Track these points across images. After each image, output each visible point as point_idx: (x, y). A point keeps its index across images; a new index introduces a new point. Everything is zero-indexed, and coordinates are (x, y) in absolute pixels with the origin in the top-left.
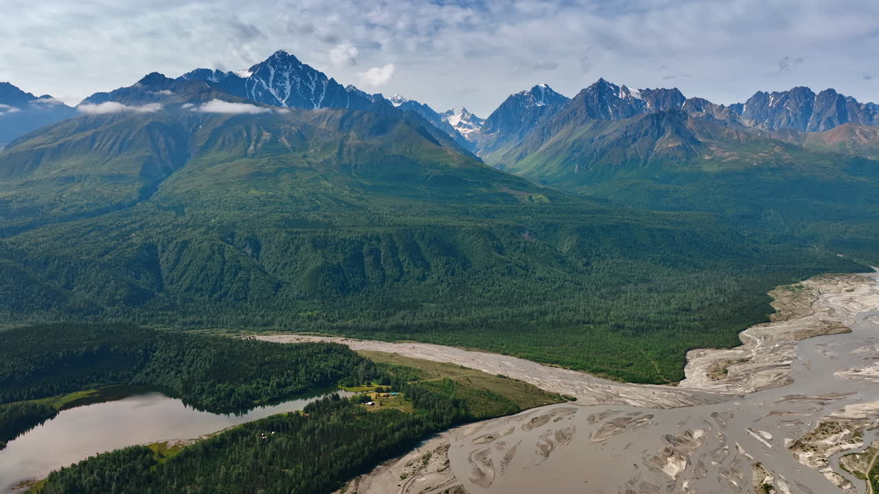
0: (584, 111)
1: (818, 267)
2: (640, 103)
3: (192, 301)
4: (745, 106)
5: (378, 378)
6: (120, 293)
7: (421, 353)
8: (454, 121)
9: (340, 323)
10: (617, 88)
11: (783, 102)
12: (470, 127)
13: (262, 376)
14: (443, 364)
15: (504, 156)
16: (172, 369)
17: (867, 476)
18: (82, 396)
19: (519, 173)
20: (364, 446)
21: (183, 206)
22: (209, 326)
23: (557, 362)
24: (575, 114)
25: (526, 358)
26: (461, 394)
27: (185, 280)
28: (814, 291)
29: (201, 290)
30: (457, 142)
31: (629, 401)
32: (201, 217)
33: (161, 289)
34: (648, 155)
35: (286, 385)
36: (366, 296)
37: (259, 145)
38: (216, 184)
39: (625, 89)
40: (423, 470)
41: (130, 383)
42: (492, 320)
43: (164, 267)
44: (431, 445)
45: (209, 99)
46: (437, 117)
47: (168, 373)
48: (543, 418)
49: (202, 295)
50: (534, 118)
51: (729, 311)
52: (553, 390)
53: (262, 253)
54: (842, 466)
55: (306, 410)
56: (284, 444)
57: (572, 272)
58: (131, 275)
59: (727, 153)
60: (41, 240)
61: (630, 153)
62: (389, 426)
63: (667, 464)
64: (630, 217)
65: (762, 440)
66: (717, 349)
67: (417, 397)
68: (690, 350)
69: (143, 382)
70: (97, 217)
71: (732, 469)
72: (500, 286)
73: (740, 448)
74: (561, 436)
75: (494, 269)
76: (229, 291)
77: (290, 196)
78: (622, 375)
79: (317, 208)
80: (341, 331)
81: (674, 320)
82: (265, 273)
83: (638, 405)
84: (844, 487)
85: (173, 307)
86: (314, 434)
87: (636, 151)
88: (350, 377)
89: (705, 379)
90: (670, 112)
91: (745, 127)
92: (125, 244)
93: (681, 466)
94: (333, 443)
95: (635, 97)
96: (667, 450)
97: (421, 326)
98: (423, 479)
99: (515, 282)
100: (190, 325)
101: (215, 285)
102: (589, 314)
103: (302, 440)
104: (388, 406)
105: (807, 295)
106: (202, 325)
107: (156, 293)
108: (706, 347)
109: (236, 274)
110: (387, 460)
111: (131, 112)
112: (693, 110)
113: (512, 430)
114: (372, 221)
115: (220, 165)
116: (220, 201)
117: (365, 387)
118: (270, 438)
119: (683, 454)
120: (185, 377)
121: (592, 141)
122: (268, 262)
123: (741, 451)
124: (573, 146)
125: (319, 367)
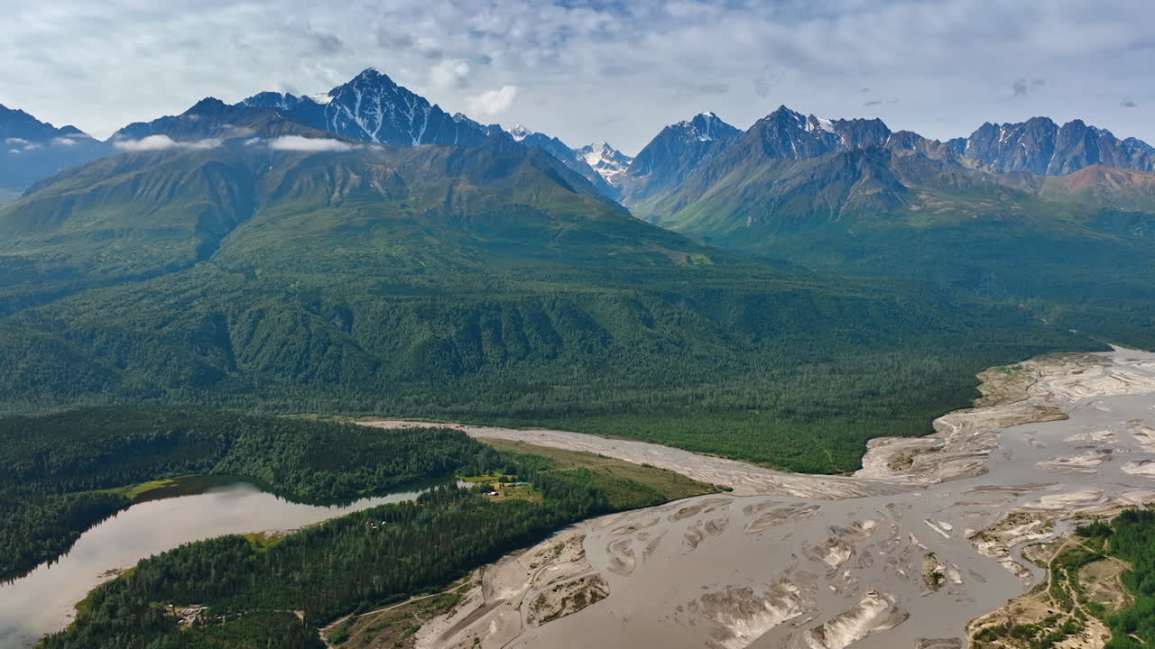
0: (760, 148)
1: (1042, 344)
2: (833, 137)
3: (271, 382)
4: (969, 142)
5: (502, 467)
6: (184, 372)
7: (553, 441)
8: (593, 159)
9: (454, 407)
10: (803, 118)
11: (1016, 136)
12: (614, 168)
13: (367, 464)
14: (577, 453)
15: (657, 205)
16: (259, 457)
17: (1049, 566)
18: (156, 487)
19: (676, 227)
20: (488, 535)
21: (253, 268)
22: (296, 410)
23: (713, 451)
24: (749, 151)
25: (677, 446)
26: (598, 484)
27: (262, 357)
28: (1034, 373)
29: (283, 369)
30: (597, 188)
31: (794, 491)
32: (277, 280)
33: (233, 368)
34: (840, 205)
35: (395, 474)
36: (484, 376)
37: (346, 191)
38: (294, 240)
39: (813, 119)
40: (555, 560)
41: (211, 472)
42: (637, 405)
43: (236, 342)
44: (564, 536)
45: (281, 133)
46: (570, 154)
47: (255, 461)
48: (692, 508)
49: (284, 376)
50: (696, 155)
51: (924, 396)
52: (705, 480)
53: (355, 326)
54: (1023, 556)
55: (420, 500)
56: (397, 533)
57: (737, 350)
58: (196, 350)
59: (941, 203)
60: (82, 308)
61: (817, 202)
62: (516, 515)
63: (829, 553)
64: (812, 283)
65: (941, 531)
66: (904, 437)
67: (547, 486)
68: (870, 438)
69: (226, 470)
70: (147, 281)
71: (901, 559)
72: (648, 365)
73: (913, 538)
74: (712, 527)
75: (641, 346)
76: (317, 370)
77: (387, 256)
78: (788, 465)
79: (420, 271)
80: (455, 416)
81: (856, 405)
82: (360, 349)
83: (803, 495)
84: (1021, 576)
85: (250, 389)
86: (431, 523)
87: (824, 199)
88: (469, 466)
89: (885, 469)
90: (868, 150)
91: (965, 169)
92: (186, 314)
93: (845, 556)
94: (453, 532)
95: (826, 130)
96: (831, 541)
97: (552, 410)
98: (555, 568)
99: (667, 360)
100: (273, 410)
101: (299, 363)
102: (755, 398)
103: (418, 529)
104: (514, 497)
105: (1024, 378)
106: (288, 409)
107: (228, 373)
108: (891, 435)
109: (325, 351)
110: (514, 550)
111: (183, 149)
112: (899, 148)
113: (657, 521)
114: (489, 286)
115: (297, 217)
116: (299, 261)
117: (487, 477)
118: (381, 528)
119: (849, 545)
120: (276, 464)
121: (769, 185)
122: (362, 336)
123: (915, 541)
124: (746, 192)
125: (432, 454)
